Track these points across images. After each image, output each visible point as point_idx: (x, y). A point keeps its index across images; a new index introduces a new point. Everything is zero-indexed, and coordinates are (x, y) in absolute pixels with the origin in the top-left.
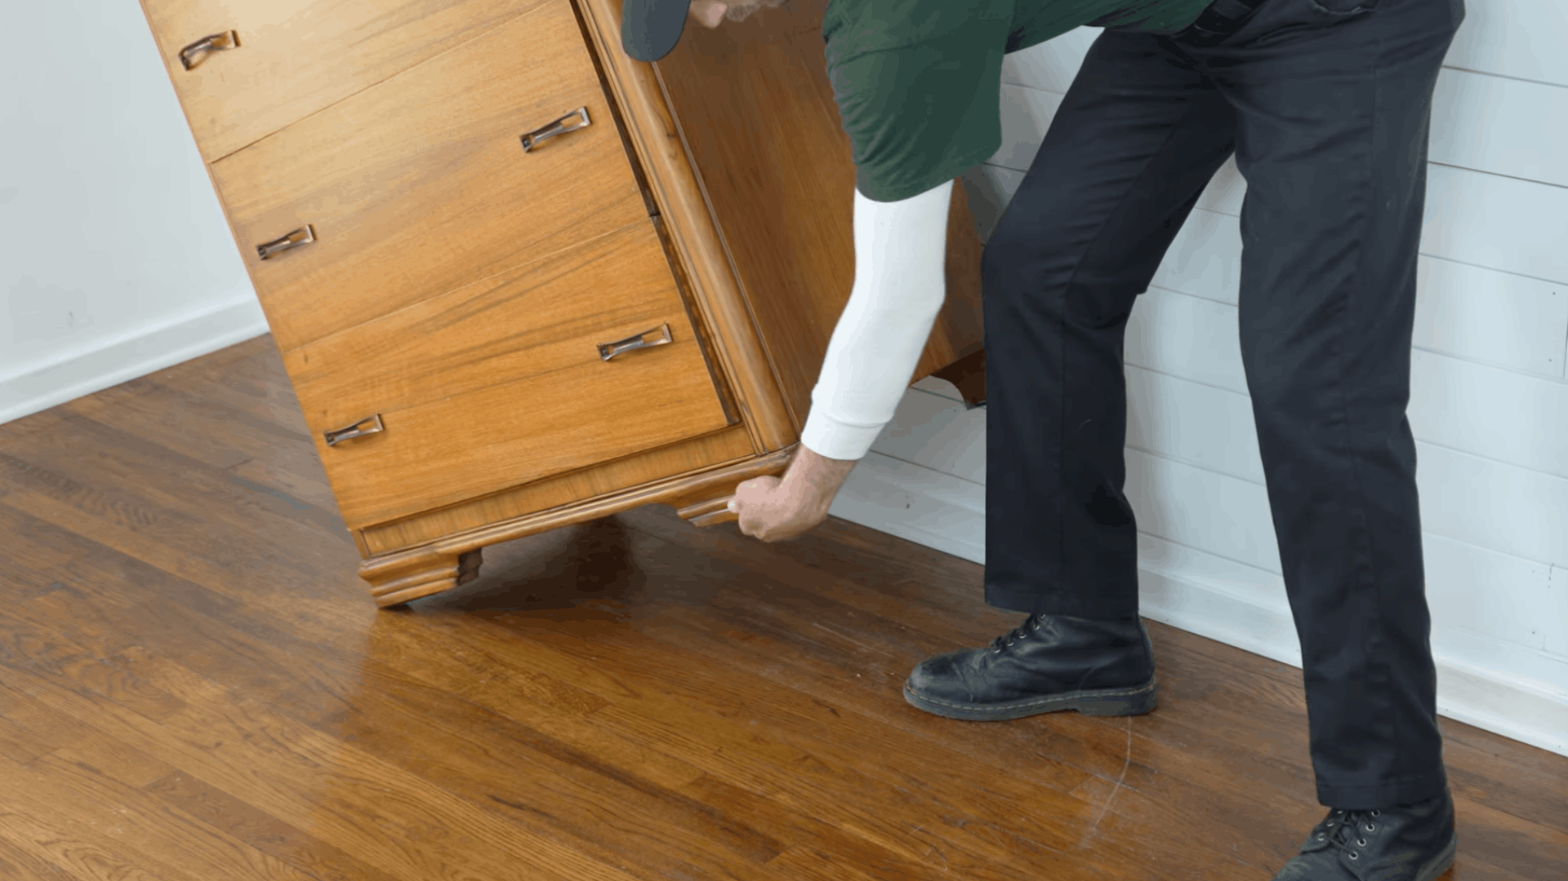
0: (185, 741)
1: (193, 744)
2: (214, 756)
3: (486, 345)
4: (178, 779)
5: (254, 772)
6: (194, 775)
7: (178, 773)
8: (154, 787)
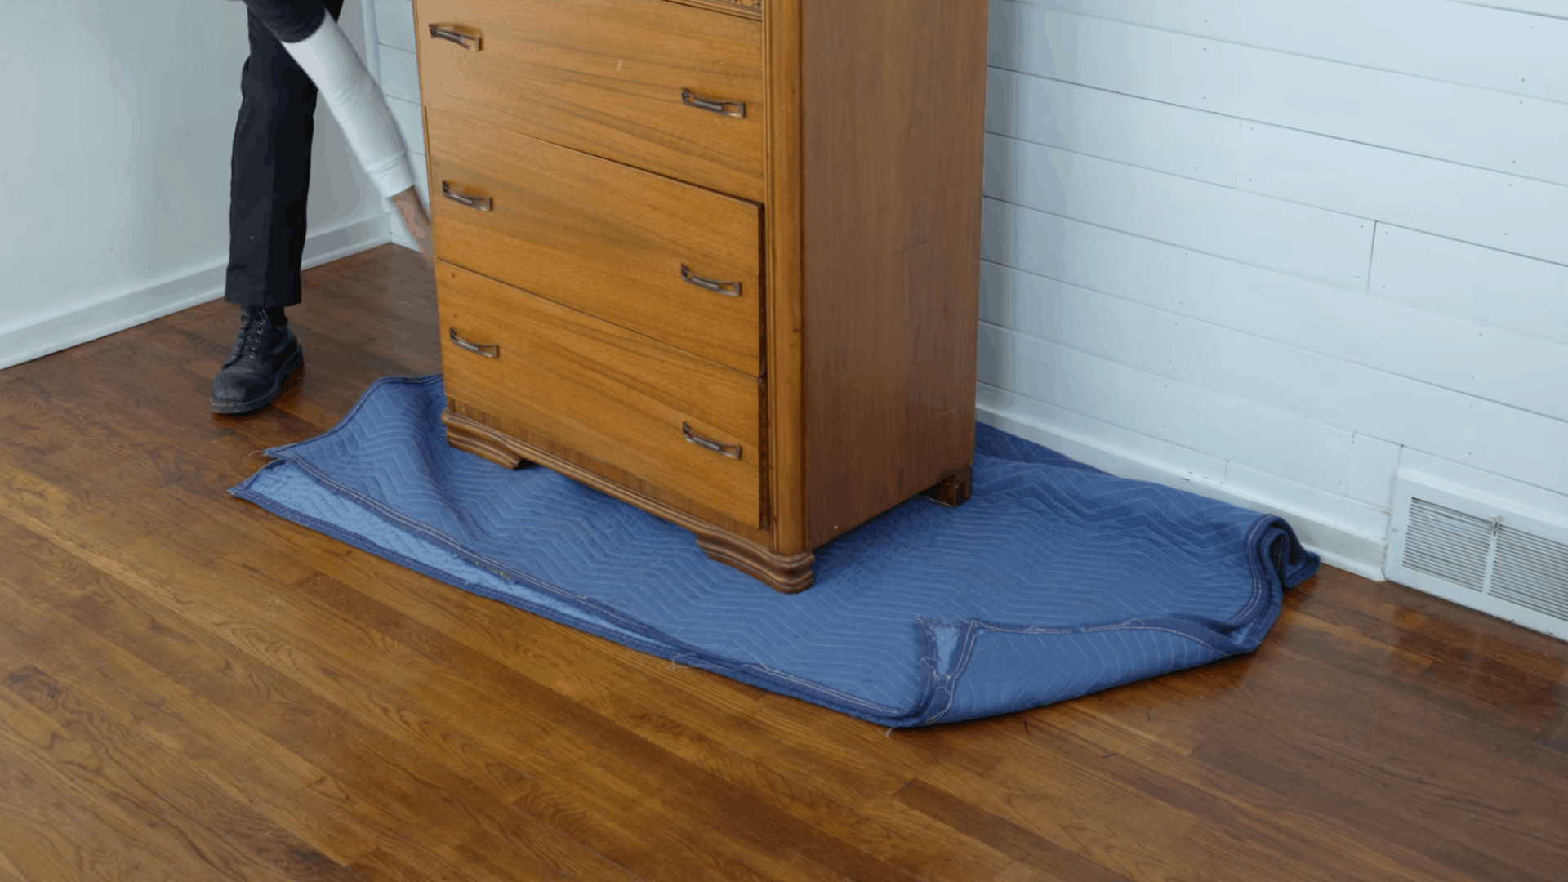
0: (324, 550)
1: (331, 552)
2: (346, 561)
3: (599, 364)
4: (319, 578)
5: (376, 574)
6: (330, 575)
7: (318, 574)
8: (300, 583)
